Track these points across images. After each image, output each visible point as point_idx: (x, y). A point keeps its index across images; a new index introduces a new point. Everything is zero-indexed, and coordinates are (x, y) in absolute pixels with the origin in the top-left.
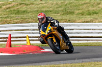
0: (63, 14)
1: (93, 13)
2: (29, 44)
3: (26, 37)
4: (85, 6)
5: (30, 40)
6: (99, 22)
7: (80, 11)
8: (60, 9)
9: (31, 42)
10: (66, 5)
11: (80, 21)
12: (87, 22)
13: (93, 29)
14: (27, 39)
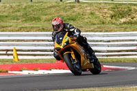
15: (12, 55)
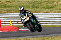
0: (32, 8)
1: (50, 7)
2: (12, 26)
3: (10, 21)
4: (46, 3)
5: (12, 23)
6: (54, 13)
7: (43, 6)
8: (30, 5)
9: (13, 25)
10: (34, 2)
11: (42, 12)
12: (46, 13)
13: (50, 17)
14: (11, 23)
15: (10, 23)
